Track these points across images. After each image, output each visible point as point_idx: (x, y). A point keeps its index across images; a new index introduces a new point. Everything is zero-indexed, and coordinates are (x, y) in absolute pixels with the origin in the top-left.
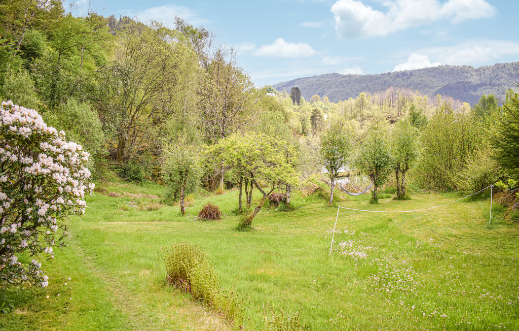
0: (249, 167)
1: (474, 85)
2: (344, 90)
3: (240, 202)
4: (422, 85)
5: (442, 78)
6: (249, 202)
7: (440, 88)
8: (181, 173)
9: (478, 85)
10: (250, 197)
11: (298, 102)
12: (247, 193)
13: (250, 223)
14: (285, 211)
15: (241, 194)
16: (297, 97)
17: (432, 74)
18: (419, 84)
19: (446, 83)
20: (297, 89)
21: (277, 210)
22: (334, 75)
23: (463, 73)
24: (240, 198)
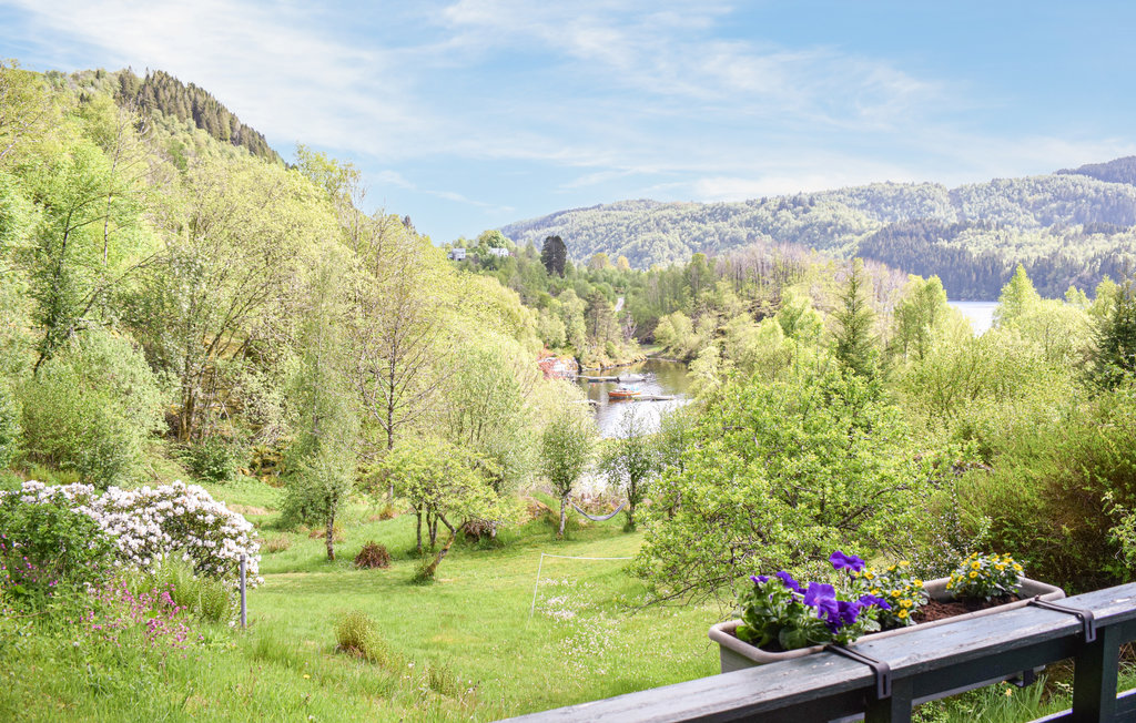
0: (428, 498)
1: (946, 226)
2: (664, 237)
3: (419, 538)
4: (836, 225)
5: (879, 210)
6: (433, 538)
7: (874, 232)
8: (327, 499)
9: (954, 227)
10: (435, 530)
11: (560, 270)
12: (429, 524)
13: (432, 574)
14: (489, 549)
15: (419, 526)
16: (558, 257)
17: (858, 202)
18: (830, 224)
19: (887, 223)
20: (557, 239)
21: (475, 548)
22: (643, 203)
23: (924, 199)
24: (419, 532)
